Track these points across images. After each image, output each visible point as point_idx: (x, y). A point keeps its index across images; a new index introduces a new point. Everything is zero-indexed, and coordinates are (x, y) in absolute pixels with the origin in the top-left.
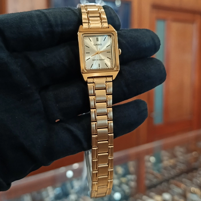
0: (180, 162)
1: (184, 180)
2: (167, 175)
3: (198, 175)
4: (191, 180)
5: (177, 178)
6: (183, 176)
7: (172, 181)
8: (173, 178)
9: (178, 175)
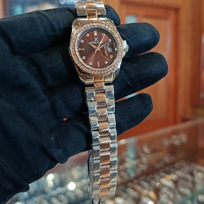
1: (143, 182)
4: (149, 182)
6: (142, 178)
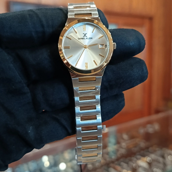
0: (122, 148)
1: (122, 163)
2: (108, 159)
3: (135, 159)
5: (116, 162)
6: (122, 160)
7: (112, 165)
8: (113, 162)
9: (118, 159)
